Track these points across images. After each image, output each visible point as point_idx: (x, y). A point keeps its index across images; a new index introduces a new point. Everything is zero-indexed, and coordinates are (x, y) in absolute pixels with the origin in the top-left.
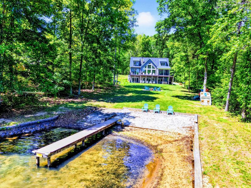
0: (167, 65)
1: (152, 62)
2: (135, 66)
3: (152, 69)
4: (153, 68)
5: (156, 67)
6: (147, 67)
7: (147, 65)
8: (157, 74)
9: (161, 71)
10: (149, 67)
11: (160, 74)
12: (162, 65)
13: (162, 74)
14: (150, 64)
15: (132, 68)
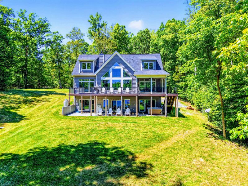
0: (158, 68)
1: (121, 62)
2: (84, 72)
3: (122, 79)
4: (126, 75)
5: (132, 72)
6: (111, 74)
7: (111, 69)
8: (135, 90)
9: (145, 82)
10: (117, 73)
11: (142, 91)
12: (146, 67)
13: (148, 90)
14: (117, 68)
15: (77, 77)
